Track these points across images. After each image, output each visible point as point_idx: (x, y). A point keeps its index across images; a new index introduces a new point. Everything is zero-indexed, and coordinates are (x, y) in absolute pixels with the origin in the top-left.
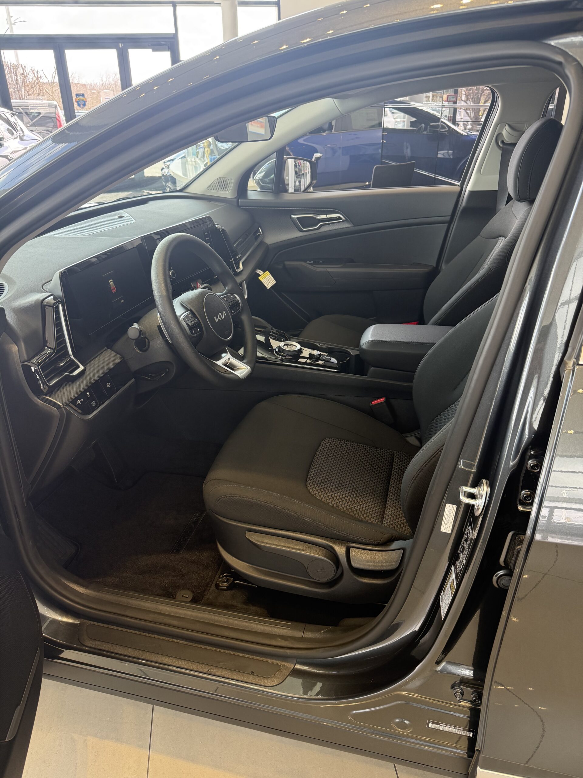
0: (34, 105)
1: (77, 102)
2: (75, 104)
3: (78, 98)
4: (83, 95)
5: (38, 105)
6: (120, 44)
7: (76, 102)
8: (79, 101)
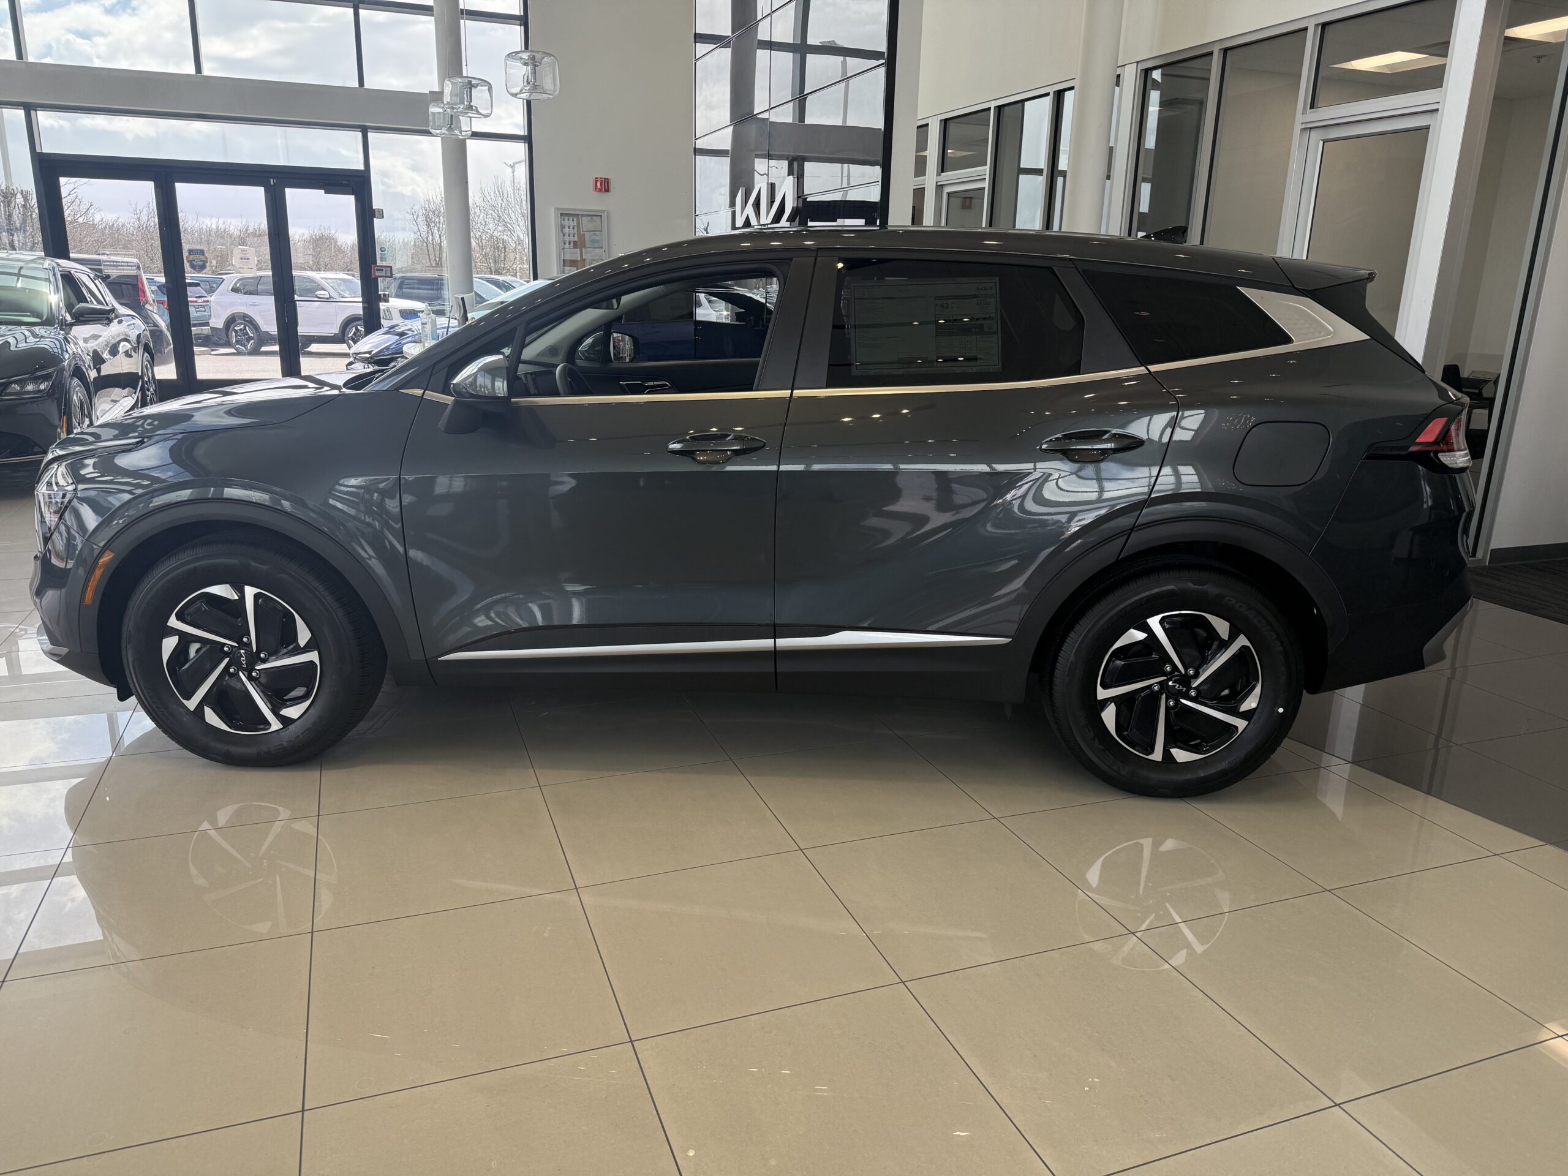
0: (111, 263)
1: (190, 262)
2: (187, 266)
3: (192, 256)
4: (202, 252)
5: (118, 264)
6: (272, 180)
7: (188, 261)
8: (194, 261)
